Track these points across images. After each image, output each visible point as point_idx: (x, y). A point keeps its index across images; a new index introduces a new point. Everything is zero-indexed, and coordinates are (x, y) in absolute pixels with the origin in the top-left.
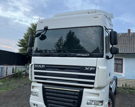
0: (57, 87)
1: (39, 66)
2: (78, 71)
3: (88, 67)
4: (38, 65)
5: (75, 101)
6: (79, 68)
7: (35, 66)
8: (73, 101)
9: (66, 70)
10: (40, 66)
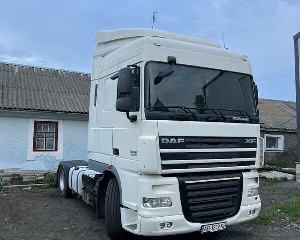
0: (208, 177)
1: (172, 140)
2: (238, 146)
3: (249, 138)
4: (170, 138)
5: (234, 195)
6: (238, 141)
7: (163, 140)
8: (233, 197)
9: (220, 146)
10: (175, 140)
